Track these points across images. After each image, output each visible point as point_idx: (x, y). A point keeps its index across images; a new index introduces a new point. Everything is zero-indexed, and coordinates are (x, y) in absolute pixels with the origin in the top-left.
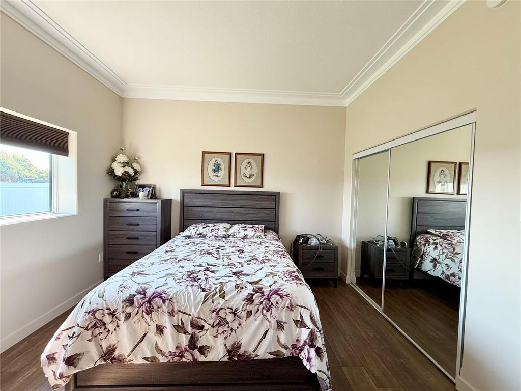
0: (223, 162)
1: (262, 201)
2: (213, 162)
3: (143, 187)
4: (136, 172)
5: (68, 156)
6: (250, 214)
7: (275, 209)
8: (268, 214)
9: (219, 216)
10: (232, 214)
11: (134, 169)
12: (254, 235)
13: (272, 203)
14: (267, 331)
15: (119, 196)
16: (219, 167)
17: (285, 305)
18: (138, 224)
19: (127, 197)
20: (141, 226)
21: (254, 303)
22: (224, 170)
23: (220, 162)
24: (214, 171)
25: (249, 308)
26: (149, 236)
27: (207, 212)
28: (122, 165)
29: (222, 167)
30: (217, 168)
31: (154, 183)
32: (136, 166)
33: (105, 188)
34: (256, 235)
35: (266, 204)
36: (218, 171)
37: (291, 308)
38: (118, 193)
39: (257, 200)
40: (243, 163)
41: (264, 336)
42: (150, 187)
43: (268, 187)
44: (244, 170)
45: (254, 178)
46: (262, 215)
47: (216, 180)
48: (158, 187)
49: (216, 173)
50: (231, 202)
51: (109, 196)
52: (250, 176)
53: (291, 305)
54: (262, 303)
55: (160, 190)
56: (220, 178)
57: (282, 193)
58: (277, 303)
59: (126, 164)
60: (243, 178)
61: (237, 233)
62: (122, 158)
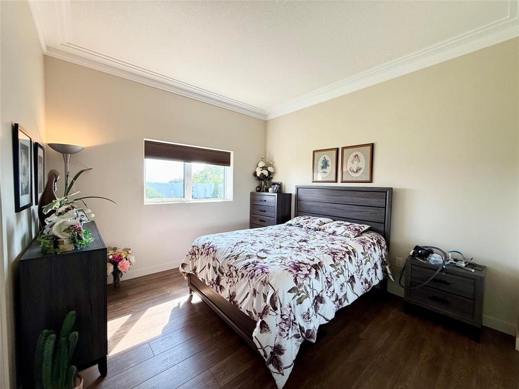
0: (331, 158)
1: (367, 198)
2: (322, 159)
3: (274, 184)
4: (270, 173)
5: (230, 166)
6: (354, 212)
7: (385, 208)
8: (376, 213)
9: (324, 211)
10: (335, 210)
11: (269, 171)
12: (343, 233)
13: (381, 200)
14: (248, 293)
15: (259, 191)
16: (326, 164)
17: (261, 278)
18: (265, 211)
19: (264, 191)
20: (267, 213)
21: (247, 270)
22: (331, 166)
23: (328, 158)
24: (323, 167)
25: (244, 272)
26: (270, 220)
28: (261, 169)
30: (325, 165)
31: (281, 181)
32: (270, 169)
33: (252, 185)
34: (344, 233)
35: (374, 201)
37: (264, 283)
38: (260, 189)
39: (363, 197)
40: (349, 156)
41: (246, 297)
42: (278, 184)
43: (379, 182)
44: (350, 164)
45: (361, 172)
46: (368, 213)
48: (283, 184)
49: (323, 171)
51: (255, 191)
53: (265, 281)
54: (250, 271)
55: (285, 186)
56: (327, 175)
57: (395, 189)
58: (257, 276)
59: (263, 168)
61: (328, 228)
62: (261, 164)
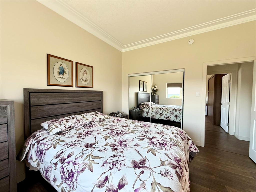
27: (57, 108)
29: (66, 71)
36: (63, 74)
47: (61, 81)
50: (76, 98)
52: (86, 80)
60: (82, 81)
